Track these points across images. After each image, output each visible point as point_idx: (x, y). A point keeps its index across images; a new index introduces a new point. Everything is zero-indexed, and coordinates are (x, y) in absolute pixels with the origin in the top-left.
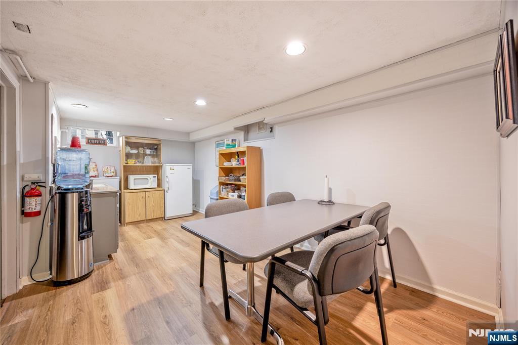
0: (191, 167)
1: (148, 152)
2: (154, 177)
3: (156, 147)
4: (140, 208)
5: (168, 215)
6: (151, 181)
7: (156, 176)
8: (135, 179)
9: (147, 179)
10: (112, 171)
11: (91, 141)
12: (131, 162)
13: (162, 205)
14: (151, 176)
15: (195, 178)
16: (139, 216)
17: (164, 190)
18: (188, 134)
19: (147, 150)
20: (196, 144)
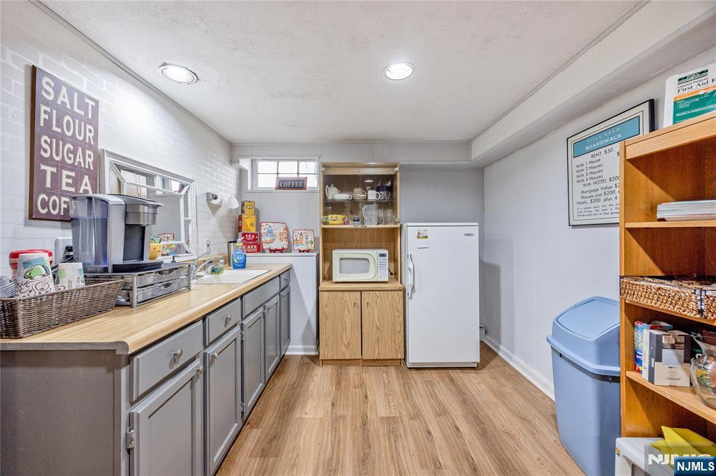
0: (475, 230)
1: (372, 195)
2: (382, 255)
3: (389, 184)
4: (348, 329)
5: (413, 359)
6: (374, 265)
7: (386, 252)
8: (341, 259)
9: (367, 259)
10: (309, 239)
11: (283, 184)
12: (336, 221)
13: (398, 329)
14: (374, 253)
15: (485, 260)
16: (347, 347)
17: (404, 290)
18: (467, 144)
19: (370, 192)
20: (487, 171)
